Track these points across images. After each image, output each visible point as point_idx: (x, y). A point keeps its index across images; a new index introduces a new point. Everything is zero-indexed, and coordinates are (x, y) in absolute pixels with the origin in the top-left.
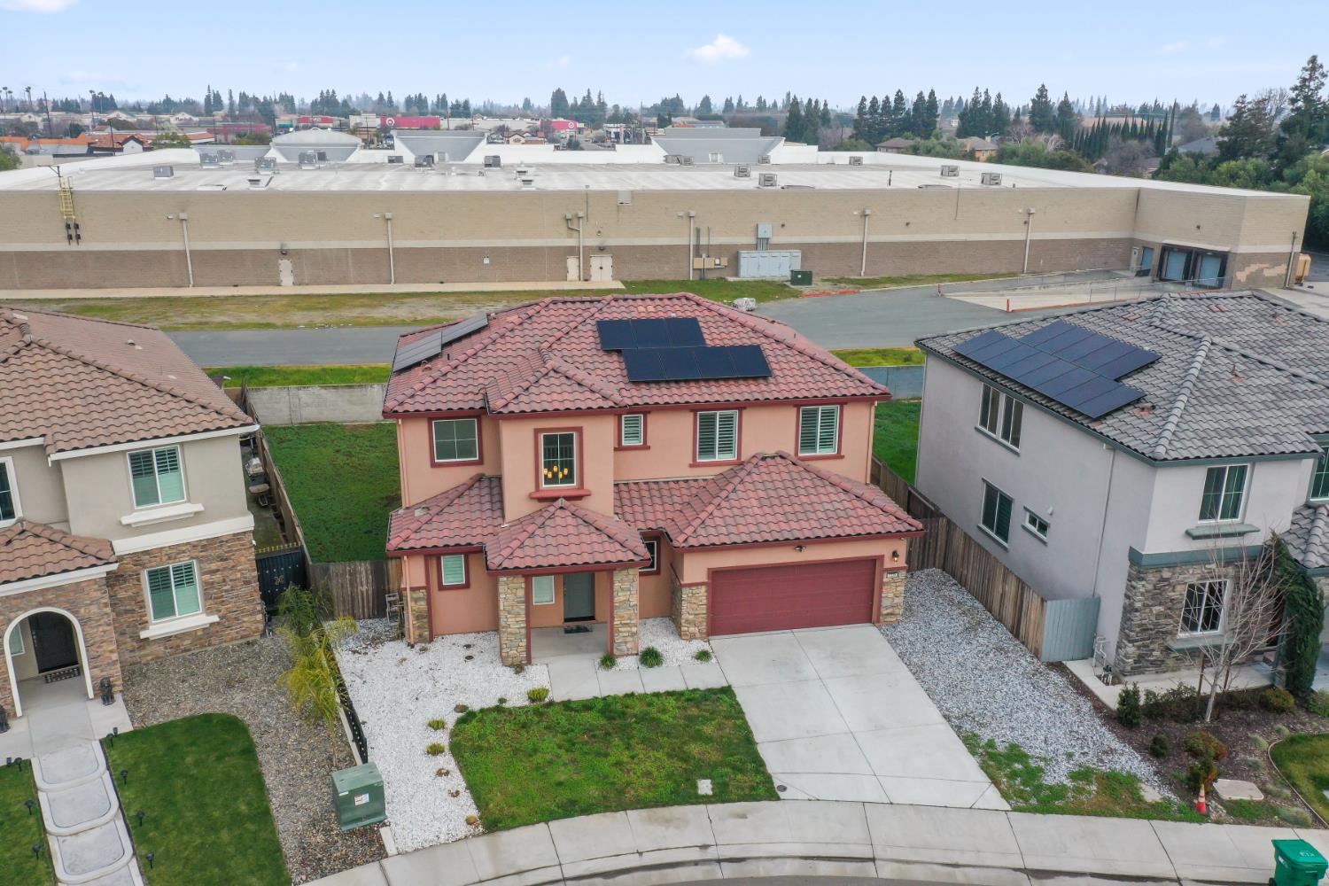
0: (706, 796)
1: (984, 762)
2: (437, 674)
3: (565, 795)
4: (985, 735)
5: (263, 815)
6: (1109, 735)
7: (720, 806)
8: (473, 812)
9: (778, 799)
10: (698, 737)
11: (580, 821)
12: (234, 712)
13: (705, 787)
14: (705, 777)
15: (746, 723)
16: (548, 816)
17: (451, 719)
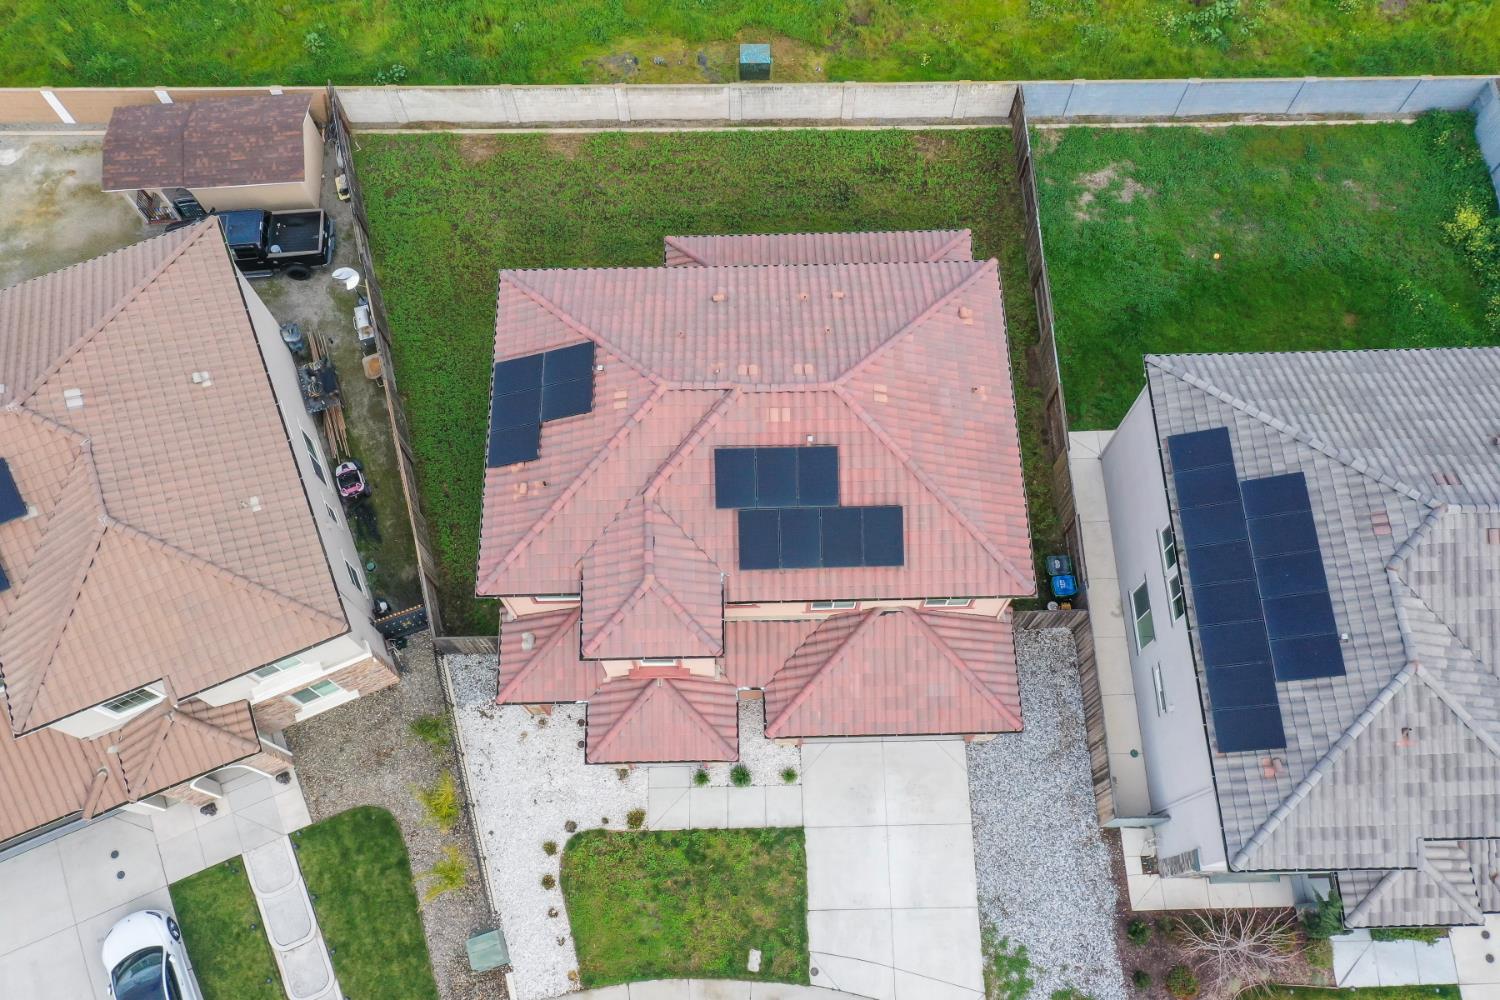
0: (752, 973)
1: (989, 965)
2: (553, 766)
3: (644, 954)
4: (1005, 929)
5: (419, 948)
6: (1111, 946)
7: (761, 985)
8: (574, 966)
9: (809, 984)
10: (763, 897)
11: (653, 985)
12: (386, 803)
13: (755, 960)
14: (756, 948)
15: (804, 884)
16: (630, 977)
17: (562, 839)
